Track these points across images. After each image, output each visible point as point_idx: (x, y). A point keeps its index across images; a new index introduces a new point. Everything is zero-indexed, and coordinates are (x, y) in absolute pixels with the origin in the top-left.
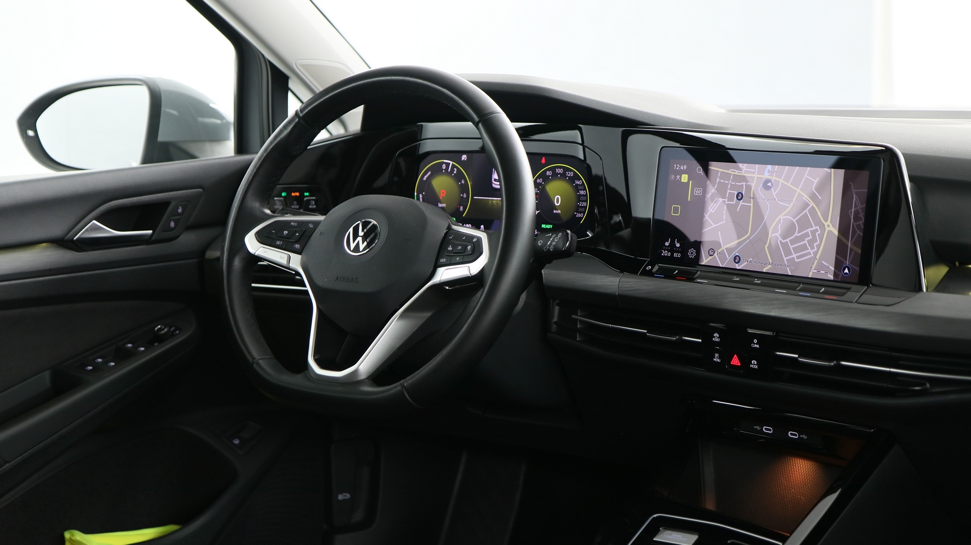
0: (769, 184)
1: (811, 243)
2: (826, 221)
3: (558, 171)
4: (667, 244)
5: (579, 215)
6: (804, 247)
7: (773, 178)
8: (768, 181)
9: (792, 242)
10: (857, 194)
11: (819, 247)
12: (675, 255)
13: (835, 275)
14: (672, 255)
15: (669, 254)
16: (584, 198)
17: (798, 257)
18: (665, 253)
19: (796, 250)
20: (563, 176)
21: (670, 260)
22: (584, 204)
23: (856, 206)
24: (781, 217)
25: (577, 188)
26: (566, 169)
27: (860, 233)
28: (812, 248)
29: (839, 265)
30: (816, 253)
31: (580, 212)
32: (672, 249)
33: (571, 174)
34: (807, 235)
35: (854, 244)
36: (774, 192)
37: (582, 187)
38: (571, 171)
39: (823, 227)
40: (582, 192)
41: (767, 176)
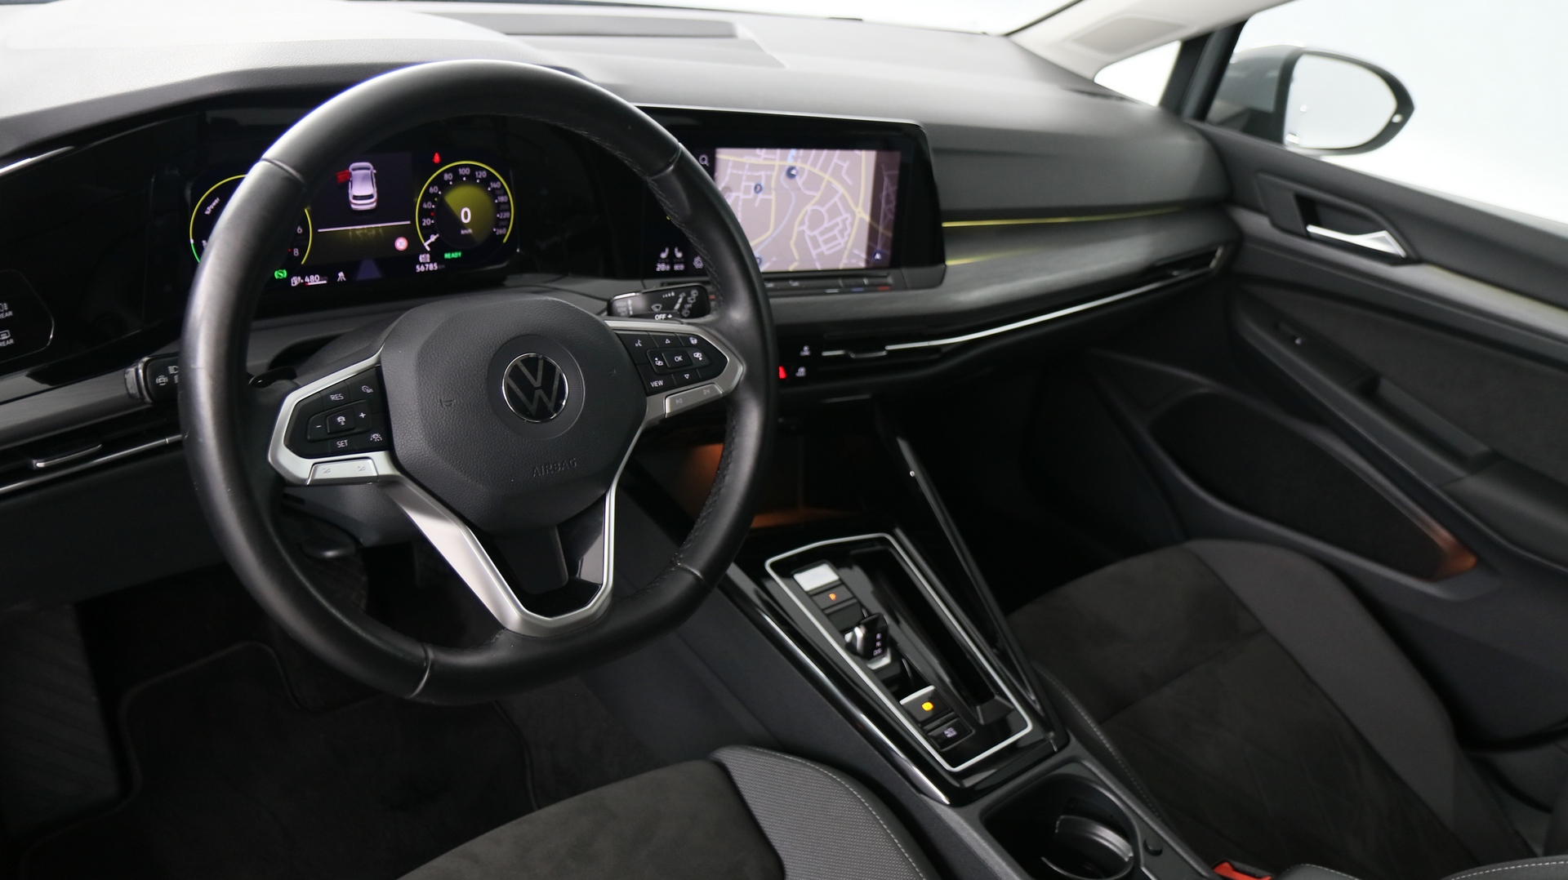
0: (793, 172)
1: (842, 232)
2: (857, 206)
3: (461, 171)
4: (664, 255)
5: (500, 232)
6: (834, 238)
7: (798, 165)
8: (791, 168)
9: (822, 233)
10: (889, 176)
11: (849, 235)
12: (676, 267)
13: (867, 262)
14: (672, 267)
15: (668, 268)
16: (506, 207)
17: (829, 249)
18: (661, 267)
19: (826, 242)
20: (471, 178)
21: (672, 273)
22: (506, 215)
23: (887, 189)
24: (809, 208)
25: (494, 194)
26: (474, 168)
27: (891, 217)
28: (843, 237)
29: (870, 252)
30: (847, 243)
31: (502, 227)
32: (671, 260)
33: (483, 174)
34: (837, 224)
35: (886, 228)
36: (799, 181)
37: (502, 191)
38: (483, 169)
39: (853, 214)
40: (502, 199)
41: (790, 162)
